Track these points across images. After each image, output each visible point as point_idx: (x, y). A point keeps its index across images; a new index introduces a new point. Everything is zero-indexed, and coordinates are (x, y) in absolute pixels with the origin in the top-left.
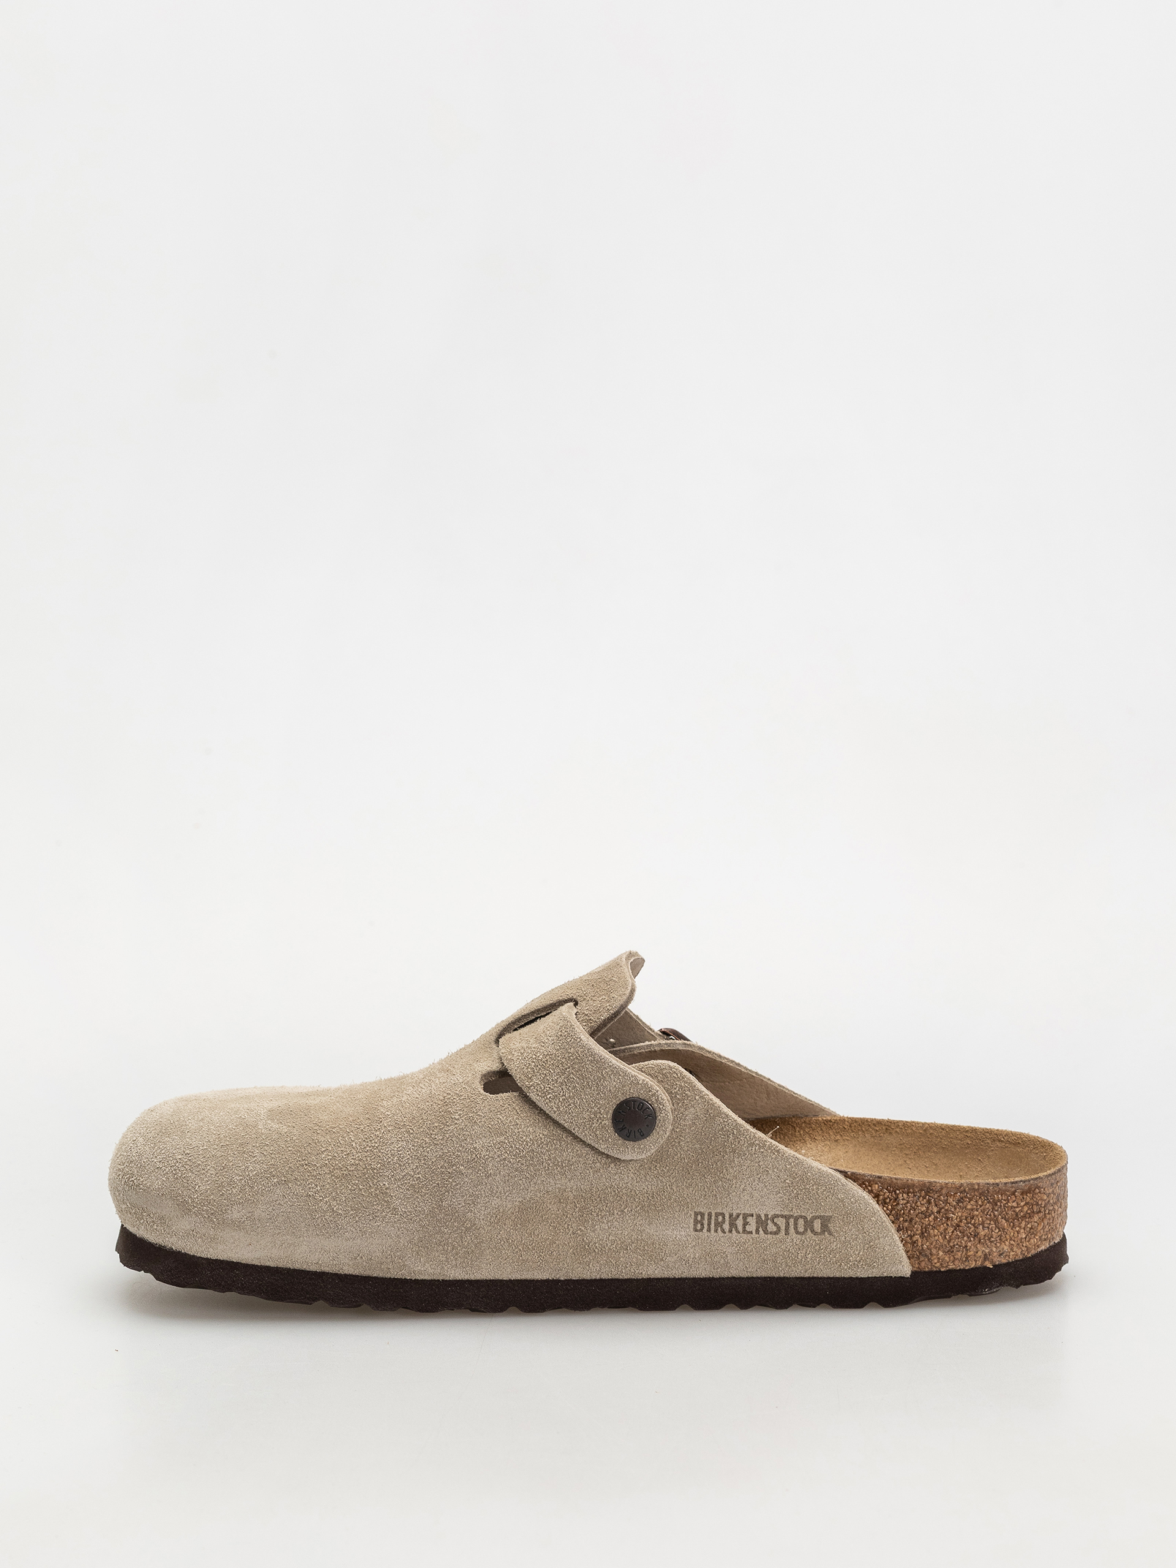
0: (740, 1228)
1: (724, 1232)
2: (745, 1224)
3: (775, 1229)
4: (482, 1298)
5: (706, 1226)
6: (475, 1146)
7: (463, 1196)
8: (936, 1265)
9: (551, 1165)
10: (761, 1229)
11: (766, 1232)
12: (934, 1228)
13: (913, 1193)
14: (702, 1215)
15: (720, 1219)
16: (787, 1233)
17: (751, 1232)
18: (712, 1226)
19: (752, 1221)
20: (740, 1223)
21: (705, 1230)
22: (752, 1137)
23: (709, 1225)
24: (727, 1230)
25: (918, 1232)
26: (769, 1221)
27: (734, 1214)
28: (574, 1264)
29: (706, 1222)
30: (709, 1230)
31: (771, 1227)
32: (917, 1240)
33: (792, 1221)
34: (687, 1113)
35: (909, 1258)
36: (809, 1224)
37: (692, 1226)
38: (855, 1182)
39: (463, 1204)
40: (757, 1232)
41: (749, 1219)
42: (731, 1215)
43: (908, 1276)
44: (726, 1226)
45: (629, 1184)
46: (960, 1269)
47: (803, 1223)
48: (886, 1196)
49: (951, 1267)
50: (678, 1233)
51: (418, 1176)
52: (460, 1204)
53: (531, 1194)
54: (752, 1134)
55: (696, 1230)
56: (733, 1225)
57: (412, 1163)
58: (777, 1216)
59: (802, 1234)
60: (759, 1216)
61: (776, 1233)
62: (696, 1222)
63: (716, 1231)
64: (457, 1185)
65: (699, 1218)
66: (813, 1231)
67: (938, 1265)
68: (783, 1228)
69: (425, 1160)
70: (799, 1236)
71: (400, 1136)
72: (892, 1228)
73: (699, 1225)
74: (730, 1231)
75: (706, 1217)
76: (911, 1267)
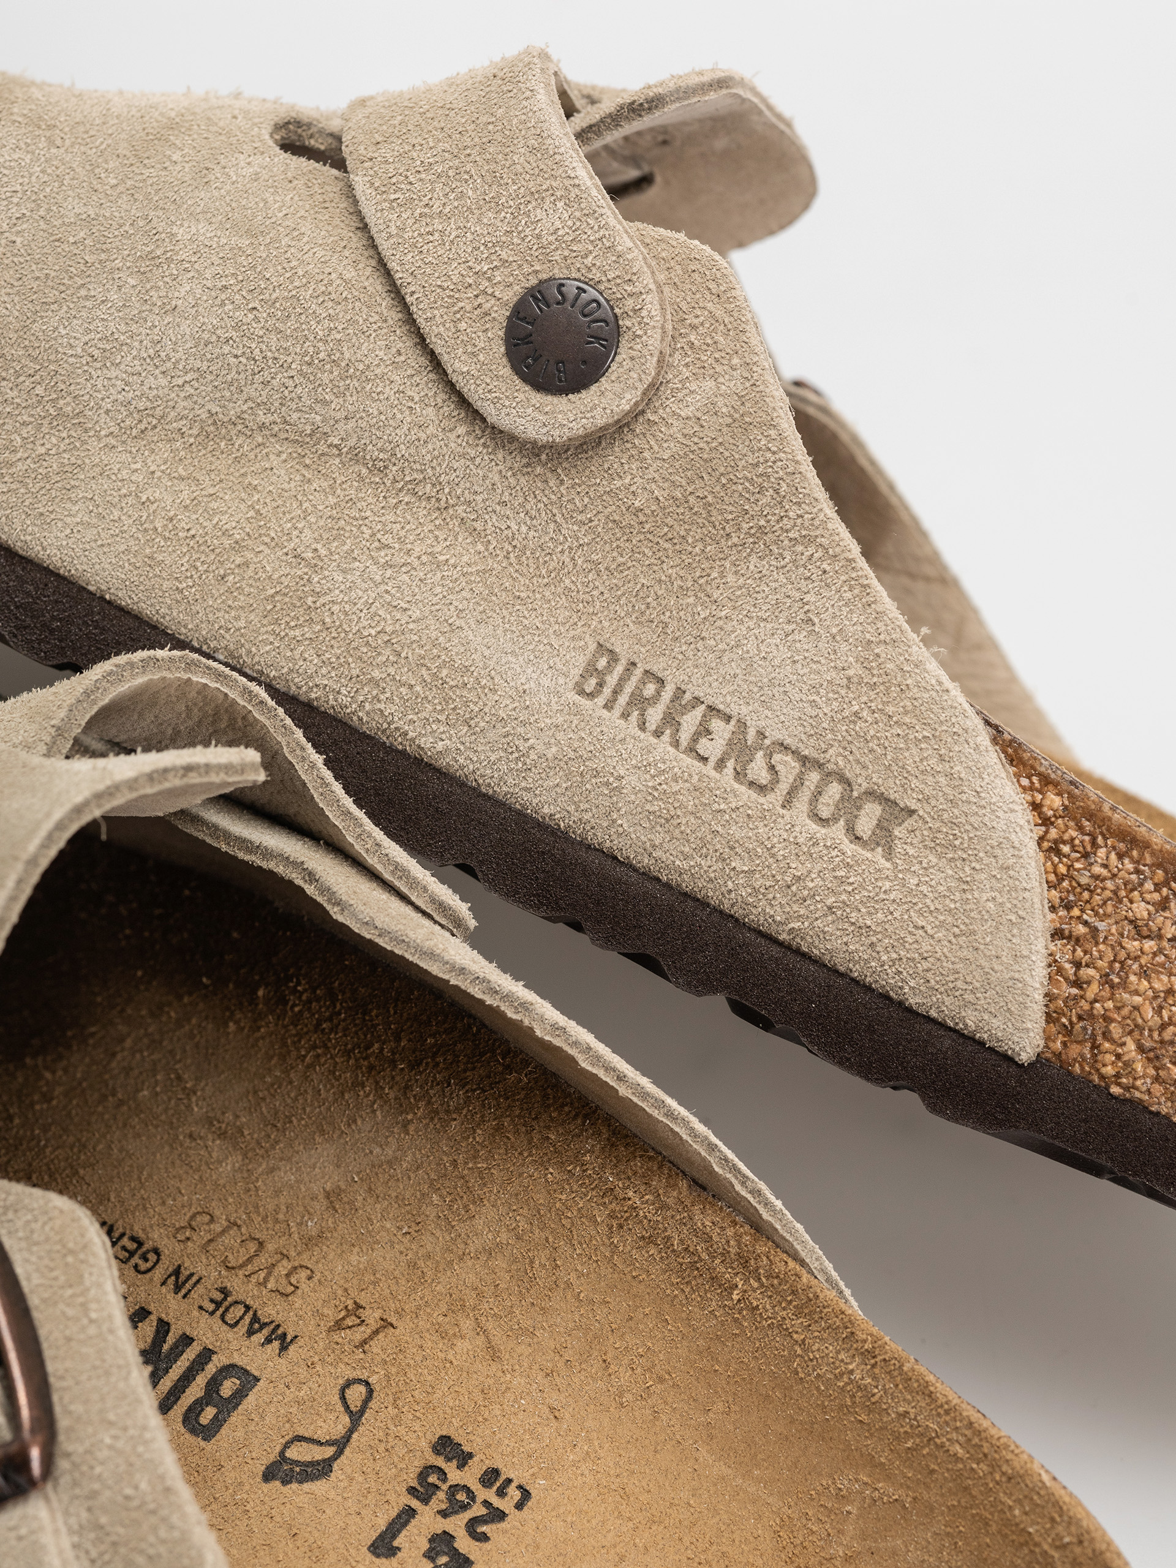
0: (685, 737)
1: (642, 726)
2: (704, 731)
3: (764, 777)
4: (17, 607)
5: (607, 691)
6: (175, 229)
7: (88, 331)
8: (1104, 1070)
9: (322, 355)
10: (730, 764)
11: (739, 775)
12: (1144, 973)
13: (1138, 862)
14: (614, 657)
15: (650, 689)
16: (787, 803)
17: (704, 760)
18: (623, 699)
19: (721, 730)
20: (690, 722)
21: (600, 700)
22: (817, 522)
23: (616, 693)
24: (652, 726)
25: (1100, 963)
26: (760, 754)
27: (688, 696)
28: (263, 630)
29: (612, 680)
30: (608, 706)
31: (758, 769)
32: (1089, 983)
33: (814, 777)
34: (693, 386)
35: (1049, 1018)
36: (850, 805)
37: (575, 673)
38: (1011, 764)
39: (79, 350)
40: (720, 764)
41: (716, 724)
42: (680, 692)
43: (1026, 1056)
44: (655, 715)
45: (479, 498)
46: (1158, 1114)
47: (838, 797)
48: (1066, 837)
49: (1137, 1094)
50: (534, 676)
51: (14, 238)
52: (71, 346)
53: (245, 408)
54: (821, 516)
55: (581, 692)
56: (670, 720)
57: (17, 204)
58: (785, 747)
59: (823, 822)
60: (742, 725)
61: (762, 789)
62: (591, 669)
63: (625, 716)
64: (87, 298)
65: (602, 663)
66: (850, 829)
67: (1109, 1070)
68: (783, 787)
69: (49, 210)
70: (813, 827)
71: (28, 141)
72: (1041, 921)
73: (593, 681)
74: (658, 733)
75: (619, 669)
76: (1042, 1043)
